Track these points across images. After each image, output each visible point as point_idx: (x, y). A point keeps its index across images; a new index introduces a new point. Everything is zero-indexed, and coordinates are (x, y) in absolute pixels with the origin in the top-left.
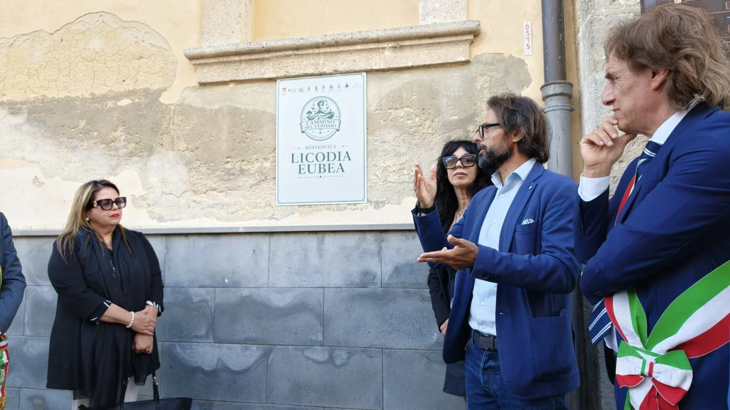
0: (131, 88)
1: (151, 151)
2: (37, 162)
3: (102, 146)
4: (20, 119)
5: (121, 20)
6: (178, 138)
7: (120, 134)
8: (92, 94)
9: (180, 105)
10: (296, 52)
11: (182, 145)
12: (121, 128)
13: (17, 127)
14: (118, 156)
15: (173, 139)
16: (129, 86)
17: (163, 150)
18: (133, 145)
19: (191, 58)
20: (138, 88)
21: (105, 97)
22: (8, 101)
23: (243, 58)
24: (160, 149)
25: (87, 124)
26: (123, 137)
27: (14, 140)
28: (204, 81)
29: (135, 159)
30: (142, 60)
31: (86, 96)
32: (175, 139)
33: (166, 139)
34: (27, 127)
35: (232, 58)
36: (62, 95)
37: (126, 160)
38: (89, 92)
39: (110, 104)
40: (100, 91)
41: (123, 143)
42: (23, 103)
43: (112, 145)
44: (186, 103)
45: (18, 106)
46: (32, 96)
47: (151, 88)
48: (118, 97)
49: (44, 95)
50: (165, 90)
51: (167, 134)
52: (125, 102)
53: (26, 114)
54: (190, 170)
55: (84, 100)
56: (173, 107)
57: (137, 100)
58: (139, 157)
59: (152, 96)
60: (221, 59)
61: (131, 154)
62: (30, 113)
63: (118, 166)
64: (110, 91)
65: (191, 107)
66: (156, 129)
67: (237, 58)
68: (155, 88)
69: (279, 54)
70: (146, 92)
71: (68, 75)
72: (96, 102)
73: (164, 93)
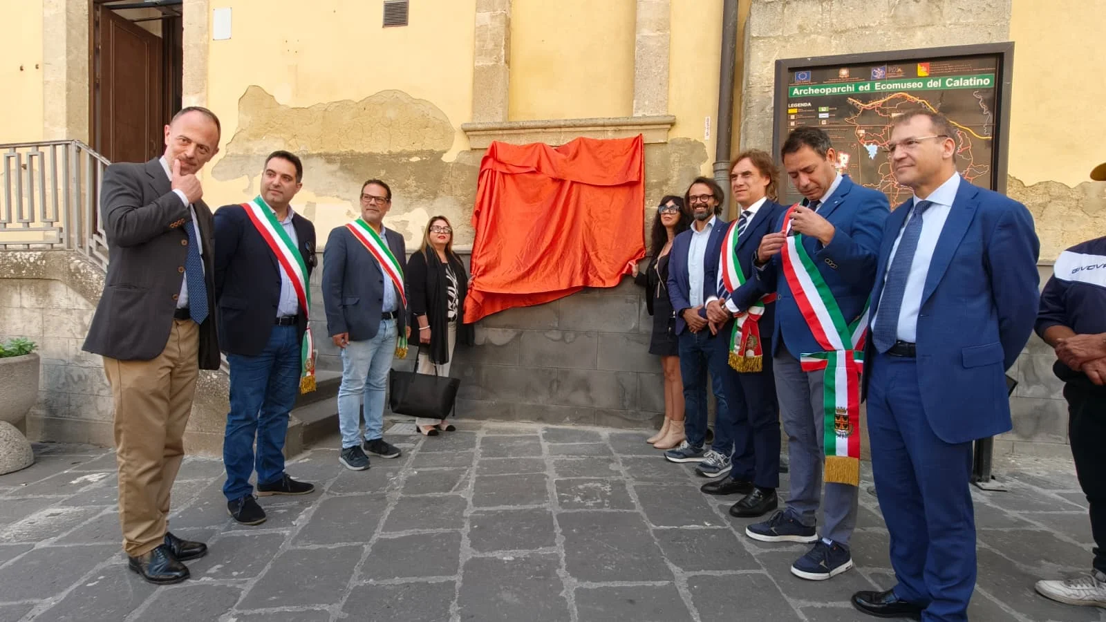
0: (419, 149)
1: (435, 195)
2: (349, 200)
3: (398, 190)
4: (335, 167)
5: (411, 98)
6: (455, 187)
7: (412, 182)
8: (389, 152)
9: (458, 163)
10: (544, 130)
11: (459, 192)
12: (412, 177)
13: (333, 173)
14: (411, 198)
15: (451, 187)
16: (418, 147)
17: (444, 195)
18: (422, 190)
19: (466, 131)
20: (425, 149)
21: (400, 155)
22: (325, 153)
23: (505, 132)
24: (441, 194)
25: (387, 173)
26: (415, 184)
27: (330, 183)
28: (475, 147)
29: (423, 200)
30: (427, 129)
31: (385, 153)
32: (453, 187)
33: (446, 187)
34: (339, 174)
35: (497, 132)
36: (366, 151)
37: (417, 201)
38: (387, 150)
39: (404, 160)
40: (396, 149)
41: (415, 188)
42: (338, 155)
43: (406, 189)
44: (461, 162)
45: (333, 157)
46: (343, 150)
47: (435, 150)
48: (410, 155)
49: (353, 150)
50: (445, 152)
51: (447, 183)
52: (415, 159)
53: (339, 165)
54: (464, 210)
55: (383, 155)
56: (451, 165)
57: (424, 158)
58: (427, 199)
59: (436, 156)
60: (488, 132)
61: (421, 197)
62: (342, 162)
63: (411, 204)
64: (404, 150)
65: (464, 165)
66: (438, 180)
67: (500, 132)
68: (438, 150)
69: (531, 130)
70: (431, 152)
71: (371, 136)
72: (393, 157)
73: (444, 155)
